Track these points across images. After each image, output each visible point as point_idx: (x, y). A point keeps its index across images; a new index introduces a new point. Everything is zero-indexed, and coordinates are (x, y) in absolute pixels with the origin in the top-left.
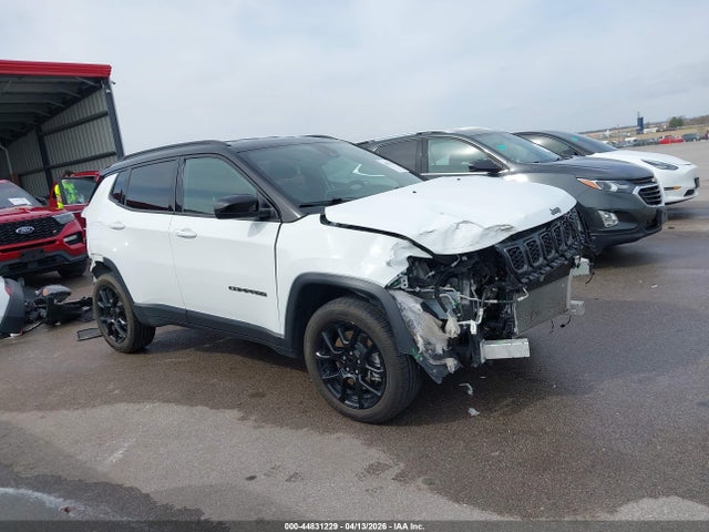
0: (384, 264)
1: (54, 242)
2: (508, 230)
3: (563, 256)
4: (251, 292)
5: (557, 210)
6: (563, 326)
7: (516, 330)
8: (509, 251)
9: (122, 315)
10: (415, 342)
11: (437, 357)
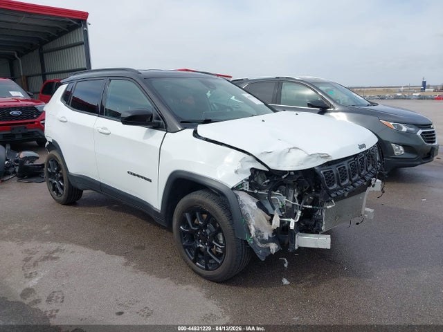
0: (234, 172)
1: (34, 122)
2: (326, 157)
3: (363, 178)
4: (142, 177)
5: (363, 146)
6: (357, 224)
7: (323, 228)
8: (324, 173)
9: (62, 179)
10: (249, 230)
11: (264, 241)
